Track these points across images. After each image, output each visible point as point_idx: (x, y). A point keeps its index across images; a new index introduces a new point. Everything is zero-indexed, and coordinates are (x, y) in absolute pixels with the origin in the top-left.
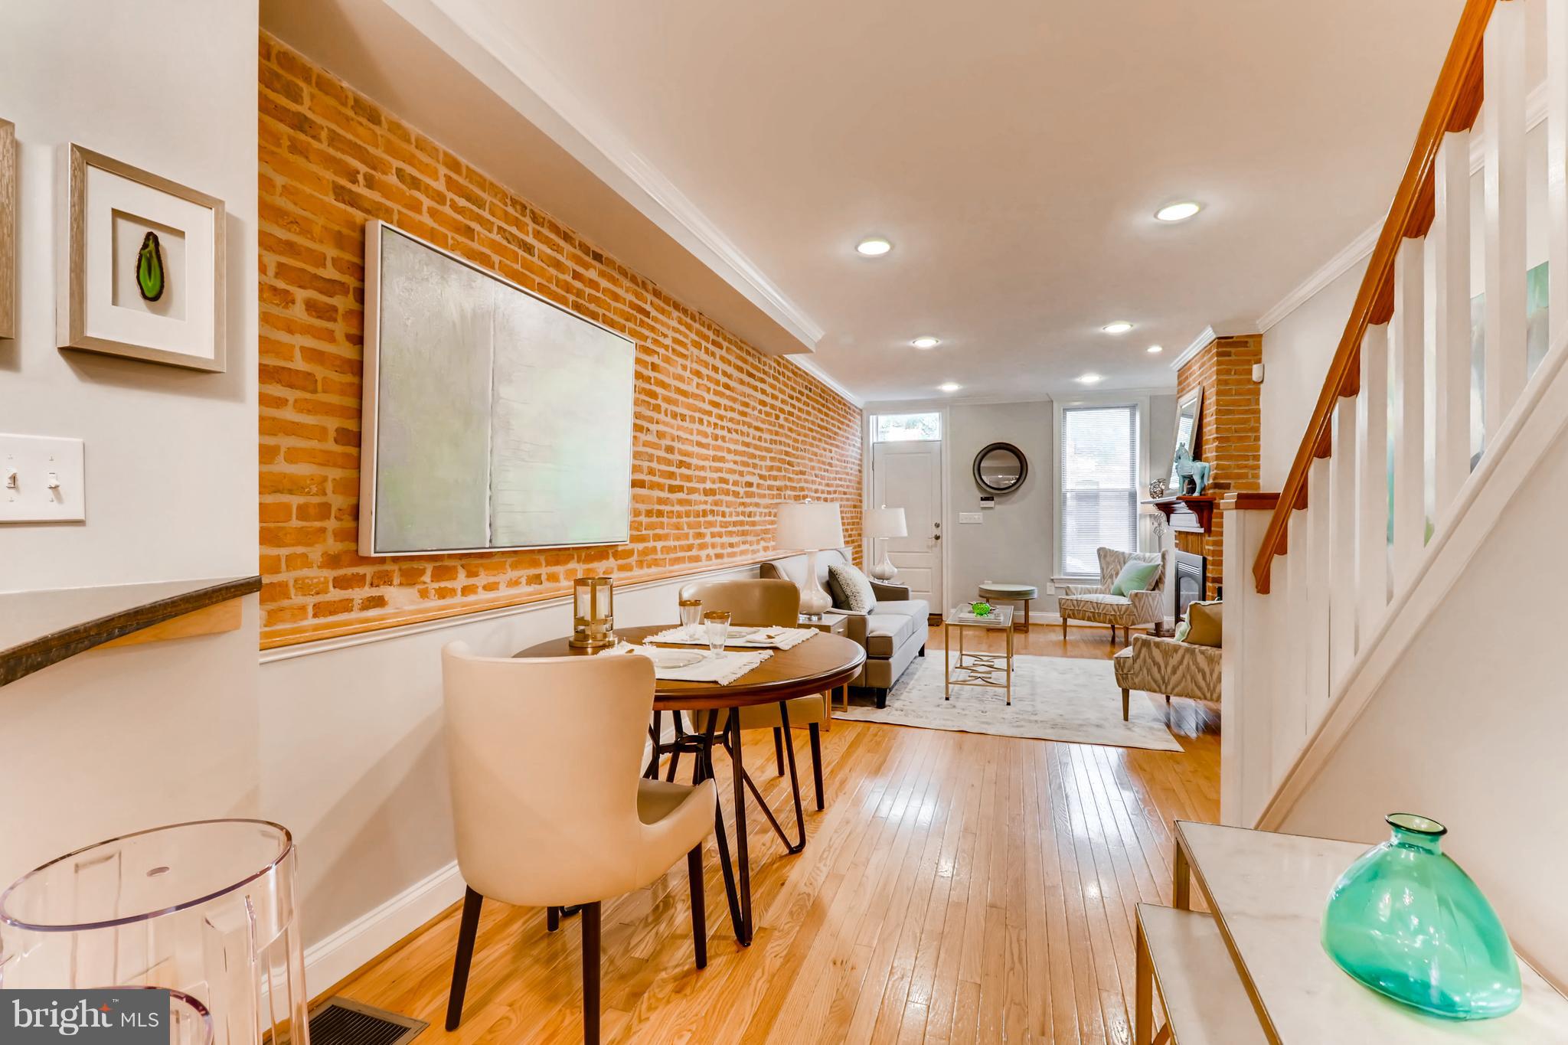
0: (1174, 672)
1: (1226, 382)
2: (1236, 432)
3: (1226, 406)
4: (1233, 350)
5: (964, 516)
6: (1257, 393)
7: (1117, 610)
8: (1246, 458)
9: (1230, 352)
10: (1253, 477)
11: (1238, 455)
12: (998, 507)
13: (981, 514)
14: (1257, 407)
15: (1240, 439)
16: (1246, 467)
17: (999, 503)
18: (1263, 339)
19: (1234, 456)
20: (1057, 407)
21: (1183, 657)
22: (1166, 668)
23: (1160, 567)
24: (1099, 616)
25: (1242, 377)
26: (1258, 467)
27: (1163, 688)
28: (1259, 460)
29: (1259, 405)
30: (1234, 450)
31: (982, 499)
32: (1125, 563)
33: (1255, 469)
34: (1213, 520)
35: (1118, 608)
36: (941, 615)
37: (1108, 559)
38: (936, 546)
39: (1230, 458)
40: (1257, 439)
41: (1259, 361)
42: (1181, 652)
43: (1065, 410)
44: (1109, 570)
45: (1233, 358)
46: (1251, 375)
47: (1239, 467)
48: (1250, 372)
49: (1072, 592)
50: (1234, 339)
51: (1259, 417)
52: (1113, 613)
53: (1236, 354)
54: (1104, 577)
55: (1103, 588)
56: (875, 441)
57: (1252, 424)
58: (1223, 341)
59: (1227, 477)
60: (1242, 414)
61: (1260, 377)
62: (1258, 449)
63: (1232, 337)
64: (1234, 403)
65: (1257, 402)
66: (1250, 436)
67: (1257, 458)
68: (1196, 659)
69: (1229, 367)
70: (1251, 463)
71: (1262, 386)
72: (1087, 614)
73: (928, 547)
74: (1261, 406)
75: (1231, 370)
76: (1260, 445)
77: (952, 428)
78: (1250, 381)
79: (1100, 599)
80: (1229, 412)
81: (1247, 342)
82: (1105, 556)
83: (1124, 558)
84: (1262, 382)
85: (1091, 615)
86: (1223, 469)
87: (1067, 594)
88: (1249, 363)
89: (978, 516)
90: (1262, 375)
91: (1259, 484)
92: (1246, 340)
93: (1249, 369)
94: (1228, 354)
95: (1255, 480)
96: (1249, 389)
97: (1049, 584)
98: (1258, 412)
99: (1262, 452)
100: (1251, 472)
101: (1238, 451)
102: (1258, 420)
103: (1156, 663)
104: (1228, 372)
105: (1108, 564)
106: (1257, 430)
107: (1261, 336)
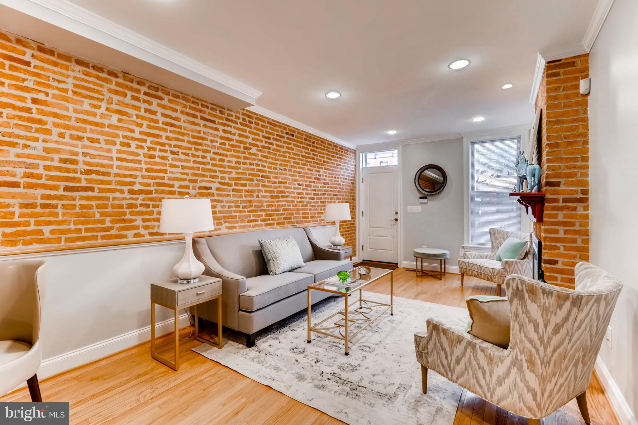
0: (458, 362)
1: (555, 98)
2: (565, 138)
3: (556, 117)
4: (561, 71)
5: (410, 208)
6: (586, 104)
7: (492, 272)
8: (575, 159)
9: (559, 72)
10: (581, 175)
11: (567, 158)
12: (430, 202)
13: (420, 206)
14: (586, 116)
15: (570, 144)
16: (575, 167)
17: (431, 200)
18: (590, 57)
19: (563, 158)
20: (466, 142)
21: (465, 349)
22: (451, 356)
23: (529, 243)
24: (481, 275)
25: (570, 92)
26: (587, 167)
27: (449, 374)
28: (587, 161)
29: (587, 114)
30: (564, 153)
31: (421, 198)
32: (507, 238)
33: (584, 169)
34: (545, 212)
35: (493, 271)
36: (397, 264)
37: (496, 235)
38: (395, 224)
39: (559, 160)
40: (586, 143)
41: (586, 76)
42: (464, 344)
43: (473, 144)
44: (496, 243)
45: (562, 77)
46: (579, 89)
47: (568, 168)
48: (577, 87)
49: (467, 257)
50: (563, 61)
51: (588, 124)
52: (489, 274)
53: (564, 74)
54: (493, 248)
55: (492, 255)
56: (364, 166)
57: (581, 130)
58: (552, 64)
59: (558, 176)
60: (570, 123)
61: (587, 89)
62: (587, 151)
63: (560, 60)
64: (562, 115)
65: (586, 112)
66: (579, 141)
67: (586, 159)
68: (477, 354)
69: (558, 85)
70: (579, 163)
71: (589, 98)
72: (474, 272)
73: (391, 225)
74: (589, 115)
75: (559, 87)
76: (588, 148)
77: (403, 158)
78: (577, 94)
79: (482, 263)
80: (557, 122)
81: (574, 62)
82: (494, 234)
83: (507, 235)
84: (588, 94)
85: (476, 273)
86: (553, 170)
87: (464, 258)
88: (577, 79)
89: (417, 208)
90: (588, 87)
91: (588, 181)
92: (573, 60)
93: (576, 85)
94: (557, 75)
95: (585, 179)
96: (577, 102)
97: (461, 249)
98: (586, 119)
99: (590, 154)
100: (579, 171)
101: (567, 154)
102: (586, 127)
103: (443, 349)
104: (557, 89)
105: (496, 239)
106: (585, 135)
107: (587, 55)
